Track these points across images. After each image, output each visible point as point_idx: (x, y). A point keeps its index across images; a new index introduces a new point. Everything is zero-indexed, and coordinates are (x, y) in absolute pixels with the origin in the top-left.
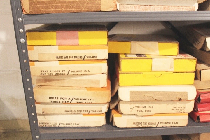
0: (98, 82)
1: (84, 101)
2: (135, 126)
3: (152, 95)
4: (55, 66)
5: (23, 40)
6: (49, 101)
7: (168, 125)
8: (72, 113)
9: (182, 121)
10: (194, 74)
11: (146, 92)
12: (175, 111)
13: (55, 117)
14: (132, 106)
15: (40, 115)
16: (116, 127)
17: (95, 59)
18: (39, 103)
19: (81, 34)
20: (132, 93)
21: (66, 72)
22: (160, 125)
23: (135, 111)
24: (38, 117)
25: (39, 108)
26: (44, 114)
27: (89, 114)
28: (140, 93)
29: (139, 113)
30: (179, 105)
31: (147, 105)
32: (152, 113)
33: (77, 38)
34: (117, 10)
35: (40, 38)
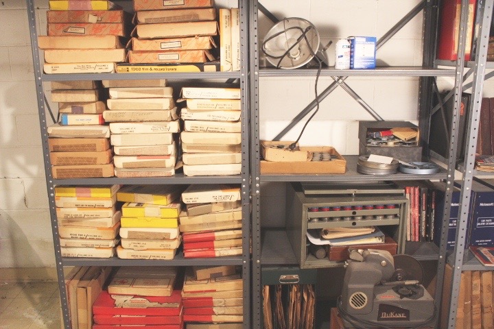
0: (106, 224)
1: (95, 238)
2: (133, 258)
3: (144, 234)
4: (74, 212)
5: (52, 195)
6: (70, 237)
7: (158, 258)
8: (87, 247)
9: (169, 255)
10: (176, 220)
11: (140, 232)
12: (163, 248)
13: (75, 249)
14: (130, 242)
15: (63, 247)
16: (119, 258)
17: (102, 207)
18: (63, 238)
19: (92, 190)
20: (129, 232)
21: (83, 216)
22: (152, 258)
23: (132, 246)
24: (62, 249)
25: (62, 242)
26: (66, 247)
27: (99, 248)
28: (135, 232)
29: (135, 248)
30: (165, 243)
31: (141, 242)
32: (145, 248)
33: (90, 192)
34: (115, 176)
35: (65, 192)
